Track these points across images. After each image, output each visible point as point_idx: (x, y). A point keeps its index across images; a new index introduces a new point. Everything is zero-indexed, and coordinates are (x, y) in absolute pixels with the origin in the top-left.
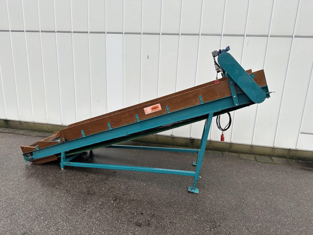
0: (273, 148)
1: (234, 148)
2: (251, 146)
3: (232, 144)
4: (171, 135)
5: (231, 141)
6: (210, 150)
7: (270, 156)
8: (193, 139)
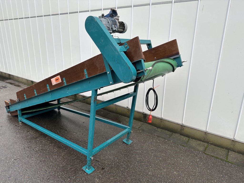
0: (233, 141)
1: (186, 131)
2: (206, 133)
3: (184, 126)
4: (127, 107)
5: (183, 123)
6: (162, 128)
7: (228, 149)
8: (146, 114)
